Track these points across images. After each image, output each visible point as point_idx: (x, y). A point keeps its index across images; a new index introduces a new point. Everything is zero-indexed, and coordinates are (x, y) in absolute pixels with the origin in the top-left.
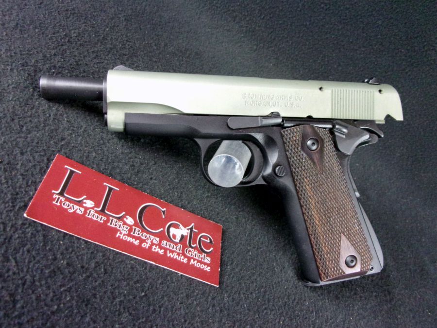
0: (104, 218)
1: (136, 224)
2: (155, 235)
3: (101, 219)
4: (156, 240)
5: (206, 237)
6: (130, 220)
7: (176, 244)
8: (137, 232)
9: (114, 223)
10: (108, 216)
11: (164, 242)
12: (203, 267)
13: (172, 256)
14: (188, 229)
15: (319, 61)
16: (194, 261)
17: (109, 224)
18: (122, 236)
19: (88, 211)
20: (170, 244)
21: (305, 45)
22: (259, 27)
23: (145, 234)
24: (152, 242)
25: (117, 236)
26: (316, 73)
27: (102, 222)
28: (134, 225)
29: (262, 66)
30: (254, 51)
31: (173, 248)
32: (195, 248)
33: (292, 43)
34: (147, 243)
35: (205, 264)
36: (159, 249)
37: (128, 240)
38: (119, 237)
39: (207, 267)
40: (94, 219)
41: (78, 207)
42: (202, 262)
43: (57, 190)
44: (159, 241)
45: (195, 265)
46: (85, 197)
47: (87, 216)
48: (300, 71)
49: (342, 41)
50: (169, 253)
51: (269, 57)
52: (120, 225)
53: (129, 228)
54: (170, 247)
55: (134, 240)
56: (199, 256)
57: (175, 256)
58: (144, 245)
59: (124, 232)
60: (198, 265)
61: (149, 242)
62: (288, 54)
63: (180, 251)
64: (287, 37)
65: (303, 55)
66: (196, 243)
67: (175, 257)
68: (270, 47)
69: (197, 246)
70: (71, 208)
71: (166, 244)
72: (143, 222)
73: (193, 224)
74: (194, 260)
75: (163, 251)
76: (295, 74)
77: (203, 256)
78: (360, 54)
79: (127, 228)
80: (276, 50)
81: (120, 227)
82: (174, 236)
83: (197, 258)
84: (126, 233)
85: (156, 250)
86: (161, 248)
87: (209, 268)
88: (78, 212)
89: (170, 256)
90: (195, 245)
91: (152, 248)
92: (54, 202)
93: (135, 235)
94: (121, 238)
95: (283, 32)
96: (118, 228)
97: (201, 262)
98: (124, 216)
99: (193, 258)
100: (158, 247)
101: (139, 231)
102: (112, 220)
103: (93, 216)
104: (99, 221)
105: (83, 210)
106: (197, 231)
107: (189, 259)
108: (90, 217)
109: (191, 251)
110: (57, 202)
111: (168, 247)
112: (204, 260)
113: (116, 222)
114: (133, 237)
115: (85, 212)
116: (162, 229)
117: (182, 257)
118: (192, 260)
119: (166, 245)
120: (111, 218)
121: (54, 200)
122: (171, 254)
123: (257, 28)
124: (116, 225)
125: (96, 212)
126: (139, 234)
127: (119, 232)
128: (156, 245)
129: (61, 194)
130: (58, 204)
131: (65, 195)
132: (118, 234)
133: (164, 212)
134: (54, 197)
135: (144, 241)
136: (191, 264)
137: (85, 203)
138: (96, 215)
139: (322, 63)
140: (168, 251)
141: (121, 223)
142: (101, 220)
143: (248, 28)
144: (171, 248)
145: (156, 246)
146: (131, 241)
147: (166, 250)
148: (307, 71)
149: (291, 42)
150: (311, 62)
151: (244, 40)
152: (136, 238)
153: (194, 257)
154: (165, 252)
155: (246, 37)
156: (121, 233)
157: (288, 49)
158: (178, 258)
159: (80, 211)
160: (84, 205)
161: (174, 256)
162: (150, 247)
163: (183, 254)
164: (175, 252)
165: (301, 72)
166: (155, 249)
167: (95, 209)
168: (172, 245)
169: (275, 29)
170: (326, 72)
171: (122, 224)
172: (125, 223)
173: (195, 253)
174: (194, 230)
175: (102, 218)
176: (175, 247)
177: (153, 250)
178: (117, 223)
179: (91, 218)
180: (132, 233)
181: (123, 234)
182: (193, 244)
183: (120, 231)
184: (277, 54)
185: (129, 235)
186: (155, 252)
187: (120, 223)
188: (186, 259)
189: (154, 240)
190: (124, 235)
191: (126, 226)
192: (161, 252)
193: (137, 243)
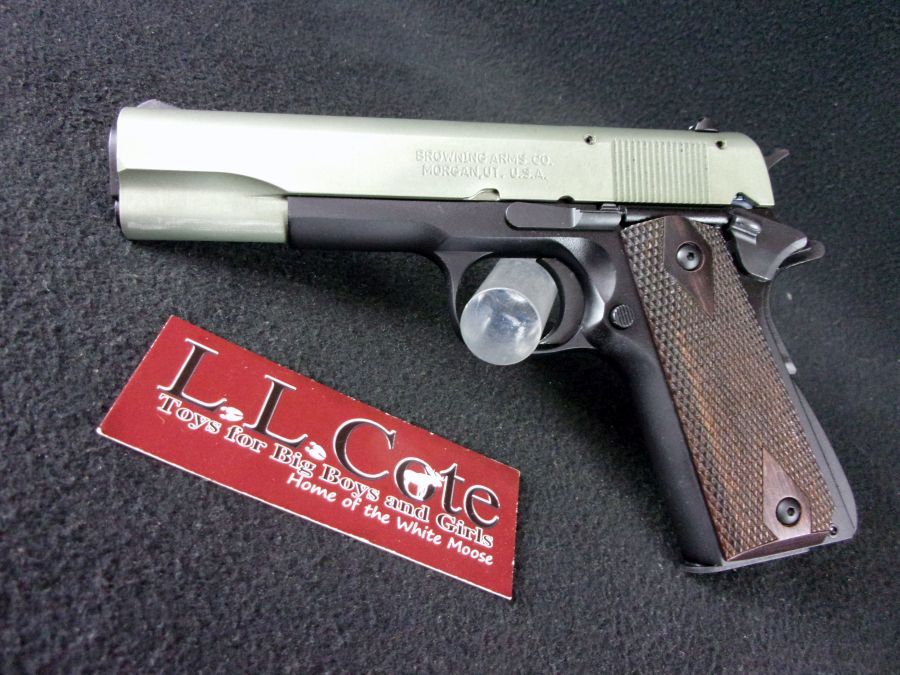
0: (263, 445)
1: (330, 460)
2: (372, 483)
3: (256, 446)
4: (374, 494)
5: (484, 492)
6: (317, 452)
7: (417, 504)
8: (333, 475)
9: (283, 456)
10: (271, 441)
11: (391, 500)
12: (475, 554)
13: (407, 529)
14: (444, 475)
15: (656, 79)
16: (456, 541)
17: (272, 457)
18: (299, 481)
19: (230, 429)
20: (403, 505)
21: (625, 48)
22: (530, 22)
23: (349, 480)
24: (363, 497)
25: (289, 482)
26: (651, 105)
27: (258, 451)
28: (326, 461)
29: (540, 102)
30: (524, 74)
31: (410, 512)
32: (459, 516)
33: (598, 48)
34: (353, 500)
35: (481, 549)
36: (379, 513)
37: (312, 491)
38: (293, 483)
39: (485, 557)
40: (242, 444)
41: (209, 420)
42: (476, 544)
43: (167, 385)
44: (380, 496)
45: (459, 550)
46: (224, 400)
47: (226, 437)
48: (619, 105)
49: (699, 31)
50: (401, 523)
51: (553, 83)
52: (296, 460)
53: (314, 466)
54: (402, 509)
55: (325, 491)
56: (468, 531)
57: (415, 530)
58: (347, 503)
59: (303, 475)
60: (465, 551)
61: (358, 497)
62: (592, 71)
63: (425, 518)
64: (588, 37)
65: (622, 71)
66: (462, 506)
67: (413, 532)
68: (556, 62)
69: (462, 511)
70: (193, 421)
71: (395, 502)
72: (346, 456)
73: (454, 465)
74: (457, 539)
75: (387, 516)
76: (610, 113)
77: (476, 533)
78: (739, 54)
79: (311, 467)
80: (568, 66)
81: (295, 465)
82: (413, 488)
83: (463, 536)
84: (307, 476)
85: (373, 515)
86: (383, 510)
87: (490, 558)
88: (209, 429)
89: (403, 528)
90: (459, 509)
91: (364, 510)
92: (160, 409)
93: (328, 481)
94: (297, 485)
95: (577, 27)
96: (291, 465)
97: (473, 546)
98: (305, 443)
99: (453, 535)
100: (376, 508)
101: (337, 473)
102: (280, 449)
103: (240, 439)
104: (252, 449)
105: (218, 425)
106: (462, 479)
107: (446, 537)
108: (232, 440)
109: (449, 521)
110: (165, 408)
111: (398, 509)
112: (479, 540)
113: (289, 453)
114: (323, 485)
115: (223, 431)
116: (386, 472)
117: (431, 533)
118: (452, 540)
119: (395, 506)
120: (277, 445)
121: (160, 403)
122: (405, 524)
123: (526, 26)
124: (287, 460)
125: (247, 431)
126: (336, 480)
127: (293, 474)
128: (373, 505)
129: (175, 392)
130: (168, 412)
131: (183, 394)
132: (291, 478)
133: (391, 437)
134: (161, 397)
135: (347, 495)
136: (449, 546)
137: (224, 413)
138: (247, 437)
139: (663, 83)
140: (399, 519)
141: (298, 456)
142: (255, 448)
143: (507, 29)
144: (406, 513)
145: (373, 507)
146: (319, 493)
147: (394, 515)
148: (633, 102)
149: (595, 46)
150: (641, 83)
151: (501, 53)
152: (330, 488)
153: (457, 533)
154: (393, 520)
155: (505, 46)
156: (297, 477)
157: (590, 61)
158: (420, 534)
159: (212, 427)
160: (222, 416)
161: (411, 530)
162: (360, 508)
163: (432, 526)
164: (414, 520)
165: (622, 107)
166: (370, 512)
167: (245, 425)
168: (407, 505)
169: (562, 22)
170: (672, 102)
171: (299, 458)
172: (306, 457)
173: (459, 524)
174: (456, 476)
175: (257, 443)
176: (414, 511)
177: (366, 514)
178: (288, 456)
179: (235, 444)
180: (321, 478)
181: (301, 479)
182: (455, 507)
183: (294, 471)
184: (570, 75)
185: (315, 481)
186: (369, 519)
187: (296, 456)
188: (439, 537)
189: (369, 494)
190: (305, 480)
191: (308, 463)
192: (384, 519)
193: (331, 497)
